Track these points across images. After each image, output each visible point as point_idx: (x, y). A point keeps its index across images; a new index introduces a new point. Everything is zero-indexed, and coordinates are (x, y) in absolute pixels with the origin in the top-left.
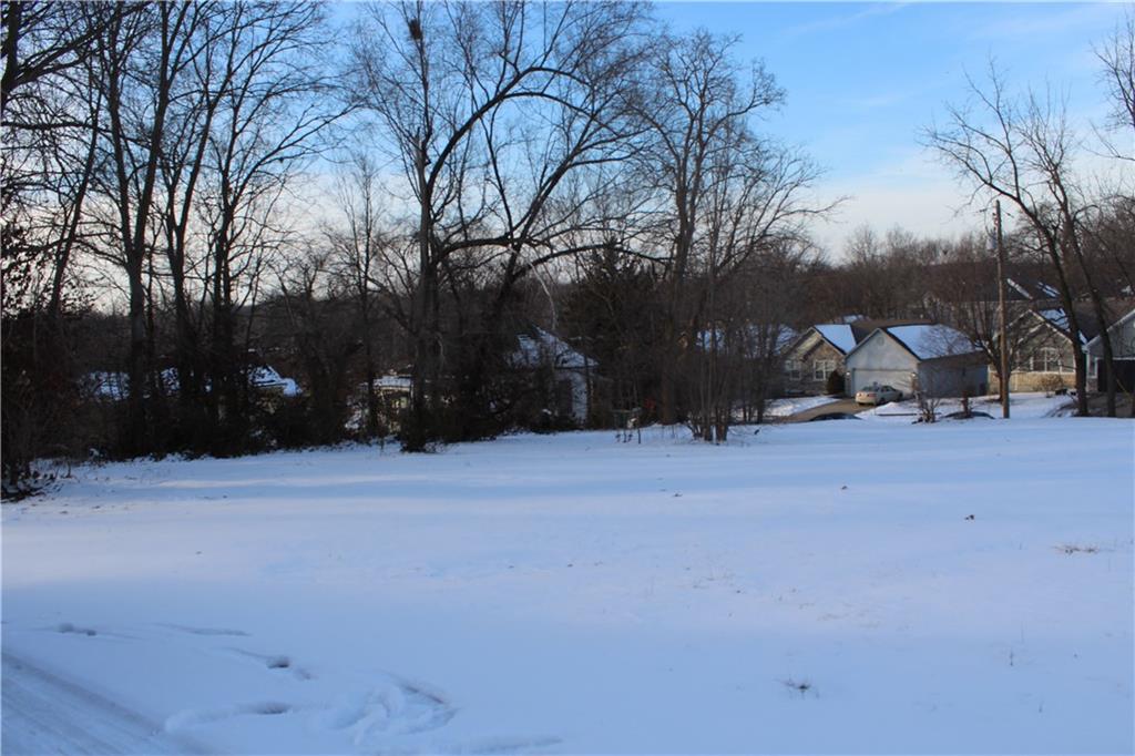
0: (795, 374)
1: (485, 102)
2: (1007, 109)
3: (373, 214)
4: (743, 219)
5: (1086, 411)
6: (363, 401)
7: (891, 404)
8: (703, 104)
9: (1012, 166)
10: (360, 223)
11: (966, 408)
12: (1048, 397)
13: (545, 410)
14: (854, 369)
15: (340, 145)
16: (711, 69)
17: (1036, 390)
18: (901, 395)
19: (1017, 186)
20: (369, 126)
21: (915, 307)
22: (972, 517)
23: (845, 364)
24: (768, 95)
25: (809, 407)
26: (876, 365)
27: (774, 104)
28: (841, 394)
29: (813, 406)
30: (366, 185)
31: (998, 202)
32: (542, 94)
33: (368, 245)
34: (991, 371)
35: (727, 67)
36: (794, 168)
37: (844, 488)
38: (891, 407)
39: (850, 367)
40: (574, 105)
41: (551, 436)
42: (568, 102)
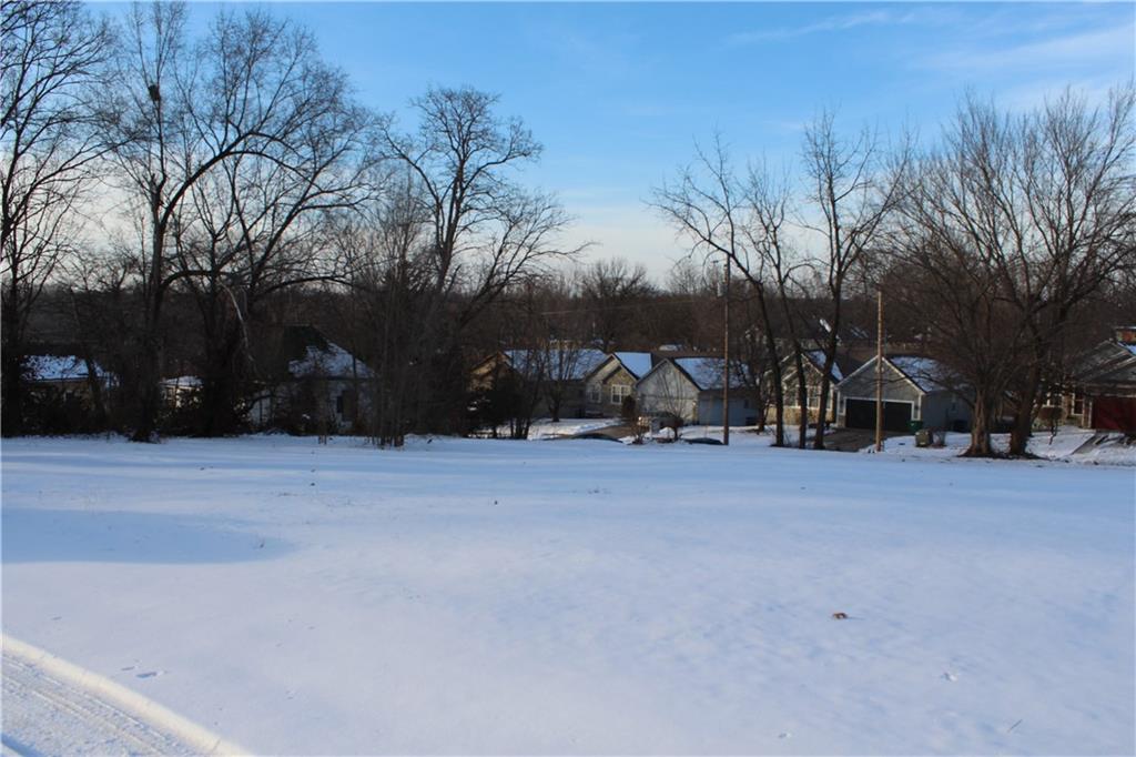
0: (595, 396)
9: (730, 225)
14: (643, 395)
19: (732, 244)
23: (638, 389)
24: (520, 150)
26: (663, 392)
27: (532, 157)
39: (641, 392)
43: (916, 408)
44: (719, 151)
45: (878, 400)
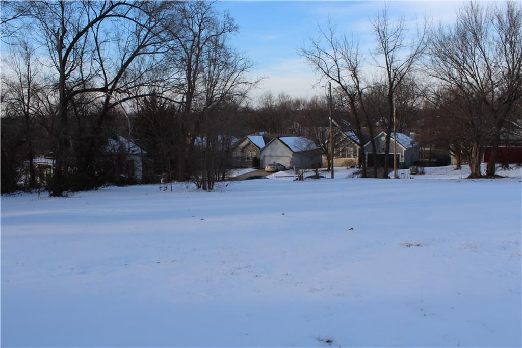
0: (237, 158)
1: (95, 18)
2: (335, 42)
3: (32, 74)
4: (217, 85)
5: (365, 175)
6: (27, 170)
7: (281, 172)
8: (200, 30)
9: (337, 67)
10: (24, 79)
11: (316, 174)
12: (348, 169)
13: (122, 175)
14: (264, 156)
15: (12, 35)
16: (205, 13)
17: (342, 166)
18: (285, 167)
19: (339, 76)
20: (29, 27)
21: (290, 128)
22: (352, 229)
23: (260, 153)
24: (231, 27)
25: (244, 173)
26: (274, 154)
27: (234, 32)
28: (258, 167)
29: (246, 172)
30: (28, 58)
31: (330, 83)
32: (124, 17)
33: (28, 90)
34: (324, 158)
35: (212, 13)
36: (241, 63)
37: (283, 214)
38: (281, 173)
39: (262, 155)
40: (142, 24)
41: (125, 188)
42: (139, 22)
43: (402, 156)
44: (330, 29)
45: (394, 153)
